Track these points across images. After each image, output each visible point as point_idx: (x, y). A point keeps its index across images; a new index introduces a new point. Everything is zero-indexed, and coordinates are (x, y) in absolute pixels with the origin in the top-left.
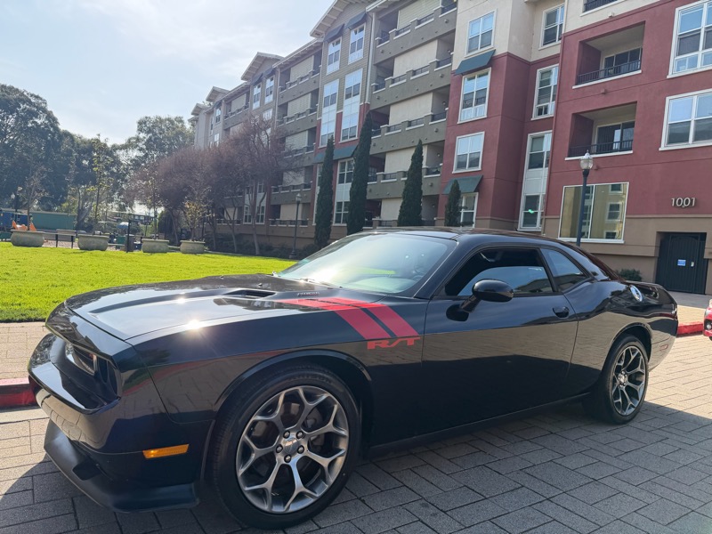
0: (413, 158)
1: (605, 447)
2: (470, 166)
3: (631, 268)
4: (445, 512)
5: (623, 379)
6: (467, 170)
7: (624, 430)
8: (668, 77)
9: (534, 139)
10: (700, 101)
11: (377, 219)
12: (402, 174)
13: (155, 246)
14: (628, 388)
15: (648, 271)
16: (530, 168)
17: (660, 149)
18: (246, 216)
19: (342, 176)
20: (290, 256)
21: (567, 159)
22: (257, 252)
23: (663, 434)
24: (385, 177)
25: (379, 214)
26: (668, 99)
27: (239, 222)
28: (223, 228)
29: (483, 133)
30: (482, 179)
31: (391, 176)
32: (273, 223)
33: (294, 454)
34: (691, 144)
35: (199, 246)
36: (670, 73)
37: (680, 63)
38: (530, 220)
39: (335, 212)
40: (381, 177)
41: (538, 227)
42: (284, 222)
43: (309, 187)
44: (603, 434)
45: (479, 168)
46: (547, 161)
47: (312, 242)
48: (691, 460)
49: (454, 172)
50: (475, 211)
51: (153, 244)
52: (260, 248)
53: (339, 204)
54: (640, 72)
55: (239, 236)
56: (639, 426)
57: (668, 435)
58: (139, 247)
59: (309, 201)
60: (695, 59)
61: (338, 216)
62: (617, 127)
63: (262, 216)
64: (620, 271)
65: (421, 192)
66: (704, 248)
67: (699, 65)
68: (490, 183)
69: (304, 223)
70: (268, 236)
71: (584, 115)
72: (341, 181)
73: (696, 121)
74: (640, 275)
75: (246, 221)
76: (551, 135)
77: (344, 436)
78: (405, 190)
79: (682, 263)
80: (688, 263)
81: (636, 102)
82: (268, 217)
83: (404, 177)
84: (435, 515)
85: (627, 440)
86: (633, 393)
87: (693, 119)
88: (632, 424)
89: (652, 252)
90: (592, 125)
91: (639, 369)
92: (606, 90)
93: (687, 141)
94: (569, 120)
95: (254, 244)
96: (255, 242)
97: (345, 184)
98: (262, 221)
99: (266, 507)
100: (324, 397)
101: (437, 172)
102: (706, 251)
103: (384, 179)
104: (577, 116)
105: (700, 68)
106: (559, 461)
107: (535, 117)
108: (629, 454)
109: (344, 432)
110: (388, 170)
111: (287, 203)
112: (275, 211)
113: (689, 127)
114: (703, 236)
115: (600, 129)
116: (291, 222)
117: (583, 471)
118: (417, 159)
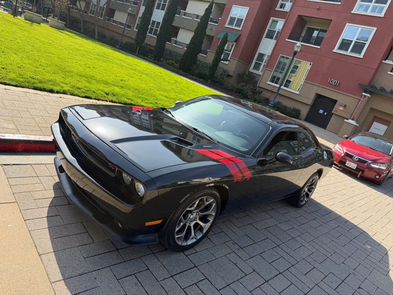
0: (207, 10)
1: (295, 220)
2: (235, 26)
3: (297, 108)
4: (242, 248)
5: (306, 189)
6: (234, 27)
7: (300, 211)
8: (352, 12)
9: (273, 21)
10: (362, 31)
11: (174, 39)
12: (196, 16)
13: (33, 17)
14: (307, 193)
15: (304, 111)
16: (266, 37)
17: (333, 51)
18: (91, 10)
19: (159, 4)
20: (117, 46)
21: (287, 40)
22: (96, 37)
23: (315, 215)
24: (185, 14)
25: (176, 36)
26: (347, 24)
27: (86, 12)
28: (75, 13)
29: (248, 8)
30: (240, 35)
31: (189, 15)
32: (109, 20)
33: (193, 221)
34: (348, 53)
35: (62, 24)
36: (354, 10)
37: (361, 6)
38: (257, 67)
39: (150, 27)
40: (183, 14)
41: (259, 72)
42: (116, 22)
43: (137, 4)
44: (292, 212)
45: (240, 29)
46: (276, 37)
47: (133, 41)
48: (326, 232)
49: (226, 26)
50: (231, 53)
51: (32, 15)
52: (98, 35)
53: (154, 22)
54: (340, 3)
55: (85, 22)
56: (305, 209)
57: (316, 216)
58: (20, 14)
59: (135, 14)
60: (368, 7)
61: (151, 29)
62: (317, 30)
63: (102, 14)
64: (292, 107)
65: (205, 32)
66: (334, 107)
67: (368, 12)
68: (244, 40)
69: (129, 26)
70: (104, 28)
71: (304, 17)
72: (158, 8)
73: (356, 42)
74: (301, 112)
75: (90, 13)
76: (283, 23)
77: (213, 216)
78: (197, 28)
79: (321, 111)
80: (324, 113)
81: (332, 20)
82: (106, 15)
83: (197, 18)
84: (238, 249)
85: (302, 217)
86: (307, 195)
87: (354, 40)
88: (303, 208)
89: (310, 102)
90: (305, 24)
91: (313, 186)
92: (320, 8)
93: (347, 50)
94: (295, 18)
95: (94, 30)
96: (96, 30)
97: (160, 10)
98: (101, 17)
99: (180, 243)
100: (212, 200)
101: (216, 22)
102: (334, 109)
103: (184, 15)
104: (300, 17)
105: (369, 13)
106: (279, 225)
107: (278, 9)
108: (304, 225)
109: (214, 214)
110: (188, 10)
111: (120, 10)
112: (111, 13)
113: (351, 44)
114: (336, 101)
115: (308, 28)
116: (120, 23)
117: (288, 232)
118: (208, 11)
